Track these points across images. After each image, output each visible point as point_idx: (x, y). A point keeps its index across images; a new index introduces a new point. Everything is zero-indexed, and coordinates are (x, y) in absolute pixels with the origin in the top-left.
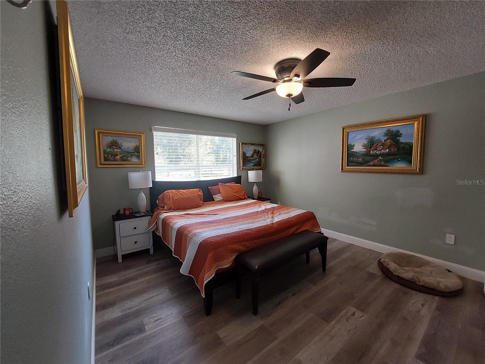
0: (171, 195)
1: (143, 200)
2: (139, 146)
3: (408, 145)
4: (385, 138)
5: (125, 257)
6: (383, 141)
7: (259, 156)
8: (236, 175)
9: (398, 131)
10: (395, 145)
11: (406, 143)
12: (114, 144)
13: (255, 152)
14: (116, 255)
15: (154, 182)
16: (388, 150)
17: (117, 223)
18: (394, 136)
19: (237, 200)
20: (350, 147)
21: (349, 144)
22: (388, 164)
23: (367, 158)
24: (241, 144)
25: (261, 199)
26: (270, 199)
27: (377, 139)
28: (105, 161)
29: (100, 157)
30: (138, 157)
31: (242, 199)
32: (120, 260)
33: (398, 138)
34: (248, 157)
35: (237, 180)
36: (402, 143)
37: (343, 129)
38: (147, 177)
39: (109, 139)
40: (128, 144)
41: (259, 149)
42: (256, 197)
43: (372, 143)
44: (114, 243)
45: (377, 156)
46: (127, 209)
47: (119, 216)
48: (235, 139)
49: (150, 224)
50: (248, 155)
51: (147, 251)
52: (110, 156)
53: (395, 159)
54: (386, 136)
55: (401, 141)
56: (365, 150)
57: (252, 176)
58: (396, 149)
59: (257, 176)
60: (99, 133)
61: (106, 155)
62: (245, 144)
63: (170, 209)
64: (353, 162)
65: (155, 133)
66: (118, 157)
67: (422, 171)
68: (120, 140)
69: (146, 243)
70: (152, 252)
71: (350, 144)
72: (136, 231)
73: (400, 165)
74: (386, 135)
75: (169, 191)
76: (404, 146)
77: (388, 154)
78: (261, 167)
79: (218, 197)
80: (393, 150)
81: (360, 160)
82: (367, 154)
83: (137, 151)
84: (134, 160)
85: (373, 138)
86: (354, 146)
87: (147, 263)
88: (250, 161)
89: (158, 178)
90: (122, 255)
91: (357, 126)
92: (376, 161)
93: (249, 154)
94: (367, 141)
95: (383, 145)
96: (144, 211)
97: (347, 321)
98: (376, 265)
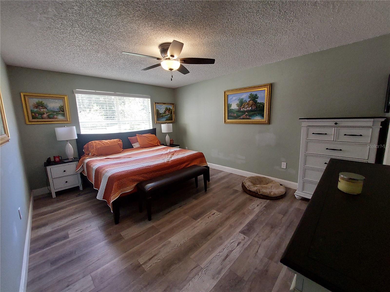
0: (94, 144)
1: (71, 150)
2: (63, 106)
3: (262, 105)
4: (249, 99)
5: (59, 194)
6: (248, 101)
7: (170, 113)
8: (151, 128)
9: (256, 95)
10: (255, 104)
11: (261, 103)
12: (39, 105)
13: (167, 109)
14: (50, 194)
15: (79, 135)
16: (250, 108)
17: (48, 168)
18: (254, 98)
19: (152, 147)
20: (229, 106)
21: (228, 103)
22: (251, 118)
23: (239, 114)
24: (154, 104)
25: (172, 145)
26: (179, 145)
27: (244, 100)
28: (33, 119)
29: (28, 116)
30: (64, 115)
31: (156, 146)
32: (54, 195)
33: (257, 100)
34: (161, 114)
35: (153, 131)
36: (259, 103)
37: (225, 93)
38: (71, 132)
39: (35, 101)
40: (54, 105)
41: (170, 107)
42: (168, 144)
43: (241, 103)
44: (48, 184)
45: (244, 112)
46: (57, 157)
47: (49, 163)
48: (149, 99)
49: (77, 167)
50: (160, 112)
51: (78, 188)
52: (37, 115)
53: (255, 114)
54: (250, 98)
55: (258, 102)
56: (238, 108)
57: (165, 128)
58: (255, 107)
59: (168, 128)
60: (24, 95)
61: (33, 114)
62: (158, 103)
63: (94, 156)
64: (231, 116)
65: (77, 95)
66: (45, 116)
67: (269, 122)
68: (45, 102)
69: (76, 182)
70: (81, 188)
71: (229, 104)
72: (65, 174)
73: (257, 119)
74: (250, 97)
75: (93, 141)
76: (260, 105)
77: (251, 111)
78: (172, 121)
79: (136, 145)
80: (253, 108)
81: (235, 115)
82: (239, 111)
83: (62, 110)
84: (60, 117)
85: (242, 99)
86: (231, 105)
87: (77, 197)
88: (162, 117)
89: (83, 132)
90: (56, 192)
91: (232, 90)
92: (244, 115)
93: (162, 111)
94: (239, 102)
95: (248, 104)
96: (72, 157)
97: (208, 218)
98: (241, 185)
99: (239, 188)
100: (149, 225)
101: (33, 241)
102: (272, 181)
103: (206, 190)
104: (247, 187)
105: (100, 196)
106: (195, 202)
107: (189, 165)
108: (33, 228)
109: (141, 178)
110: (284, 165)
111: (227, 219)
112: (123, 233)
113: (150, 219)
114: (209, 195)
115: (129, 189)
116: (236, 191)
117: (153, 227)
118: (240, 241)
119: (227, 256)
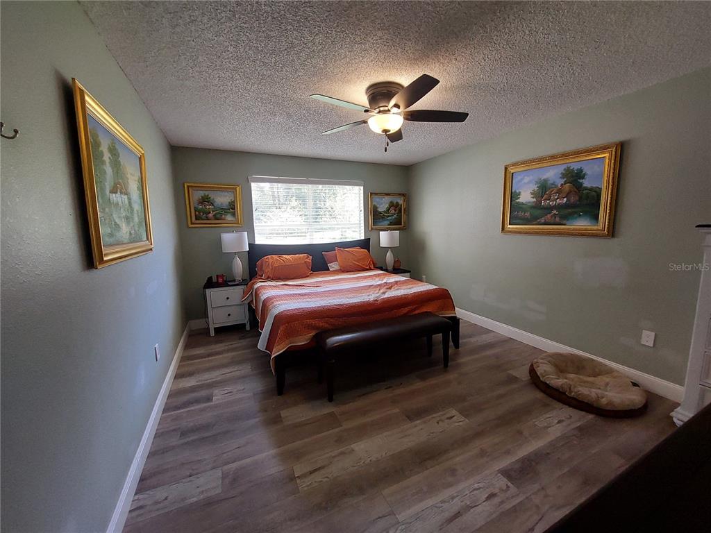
0: (271, 261)
1: (239, 266)
2: (234, 202)
3: (595, 192)
4: (562, 181)
5: (219, 331)
6: (559, 185)
7: (397, 211)
8: (363, 238)
9: (581, 170)
10: (575, 192)
11: (591, 189)
12: (205, 200)
13: (392, 205)
14: (208, 329)
15: (252, 245)
16: (565, 199)
17: (208, 291)
18: (574, 177)
19: (359, 271)
20: (514, 196)
21: (513, 191)
22: (564, 222)
23: (537, 212)
24: (370, 195)
25: (396, 271)
26: (409, 272)
27: (551, 182)
28: (196, 219)
29: (191, 215)
30: (234, 214)
31: (367, 270)
32: (212, 333)
33: (581, 181)
34: (380, 213)
35: (365, 244)
36: (586, 189)
37: (506, 169)
38: (240, 240)
39: (201, 193)
40: (222, 199)
41: (399, 201)
42: (390, 268)
43: (544, 189)
44: (205, 315)
45: (550, 208)
46: (220, 276)
47: (210, 284)
48: (362, 188)
49: (245, 293)
50: (380, 210)
51: (243, 325)
52: (202, 214)
53: (576, 213)
54: (564, 178)
55: (585, 185)
56: (535, 200)
57: (385, 238)
58: (577, 198)
59: (392, 238)
60: (188, 186)
61: (197, 213)
62: (376, 194)
63: (269, 278)
64: (517, 217)
65: (253, 185)
66: (211, 215)
67: (612, 232)
68: (212, 195)
69: (240, 317)
70: (248, 328)
71: (515, 192)
72: (228, 302)
73: (582, 224)
74: (563, 175)
75: (269, 256)
76: (588, 193)
77: (566, 206)
78: (400, 226)
79: (333, 266)
80: (572, 200)
81: (527, 214)
82: (537, 206)
83: (232, 206)
84: (229, 218)
85: (546, 181)
86: (519, 194)
87: (240, 339)
88: (383, 218)
89: (259, 240)
90: (214, 328)
91: (523, 163)
92: (549, 216)
93: (383, 207)
94: (538, 187)
95: (559, 191)
96: (240, 279)
97: (438, 423)
98: (527, 367)
99: (523, 373)
100: (327, 409)
101: (172, 395)
102: (610, 371)
103: (446, 365)
104: (541, 374)
105: (262, 345)
106: (419, 385)
107: (417, 312)
108: (178, 376)
109: (322, 324)
110: (648, 338)
111: (478, 435)
112: (284, 413)
113: (331, 400)
114: (451, 376)
115: (302, 341)
116: (513, 380)
117: (332, 414)
118: (496, 491)
119: (458, 515)
